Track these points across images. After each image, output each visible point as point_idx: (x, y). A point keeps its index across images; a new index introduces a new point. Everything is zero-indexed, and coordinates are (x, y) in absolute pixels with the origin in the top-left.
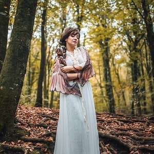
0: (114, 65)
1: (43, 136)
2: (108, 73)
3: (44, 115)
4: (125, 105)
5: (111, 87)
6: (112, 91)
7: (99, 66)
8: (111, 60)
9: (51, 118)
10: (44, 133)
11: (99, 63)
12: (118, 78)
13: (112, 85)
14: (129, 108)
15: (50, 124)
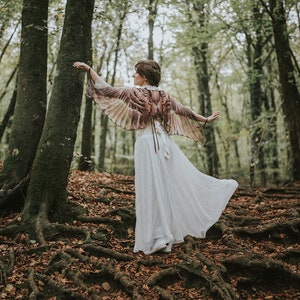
0: (218, 87)
1: (107, 214)
2: (206, 103)
3: (101, 185)
4: (239, 165)
5: (212, 130)
6: (214, 139)
7: (190, 90)
8: (213, 77)
9: (113, 190)
10: (107, 211)
11: (190, 84)
12: (227, 111)
13: (215, 126)
14: (245, 173)
15: (113, 198)
